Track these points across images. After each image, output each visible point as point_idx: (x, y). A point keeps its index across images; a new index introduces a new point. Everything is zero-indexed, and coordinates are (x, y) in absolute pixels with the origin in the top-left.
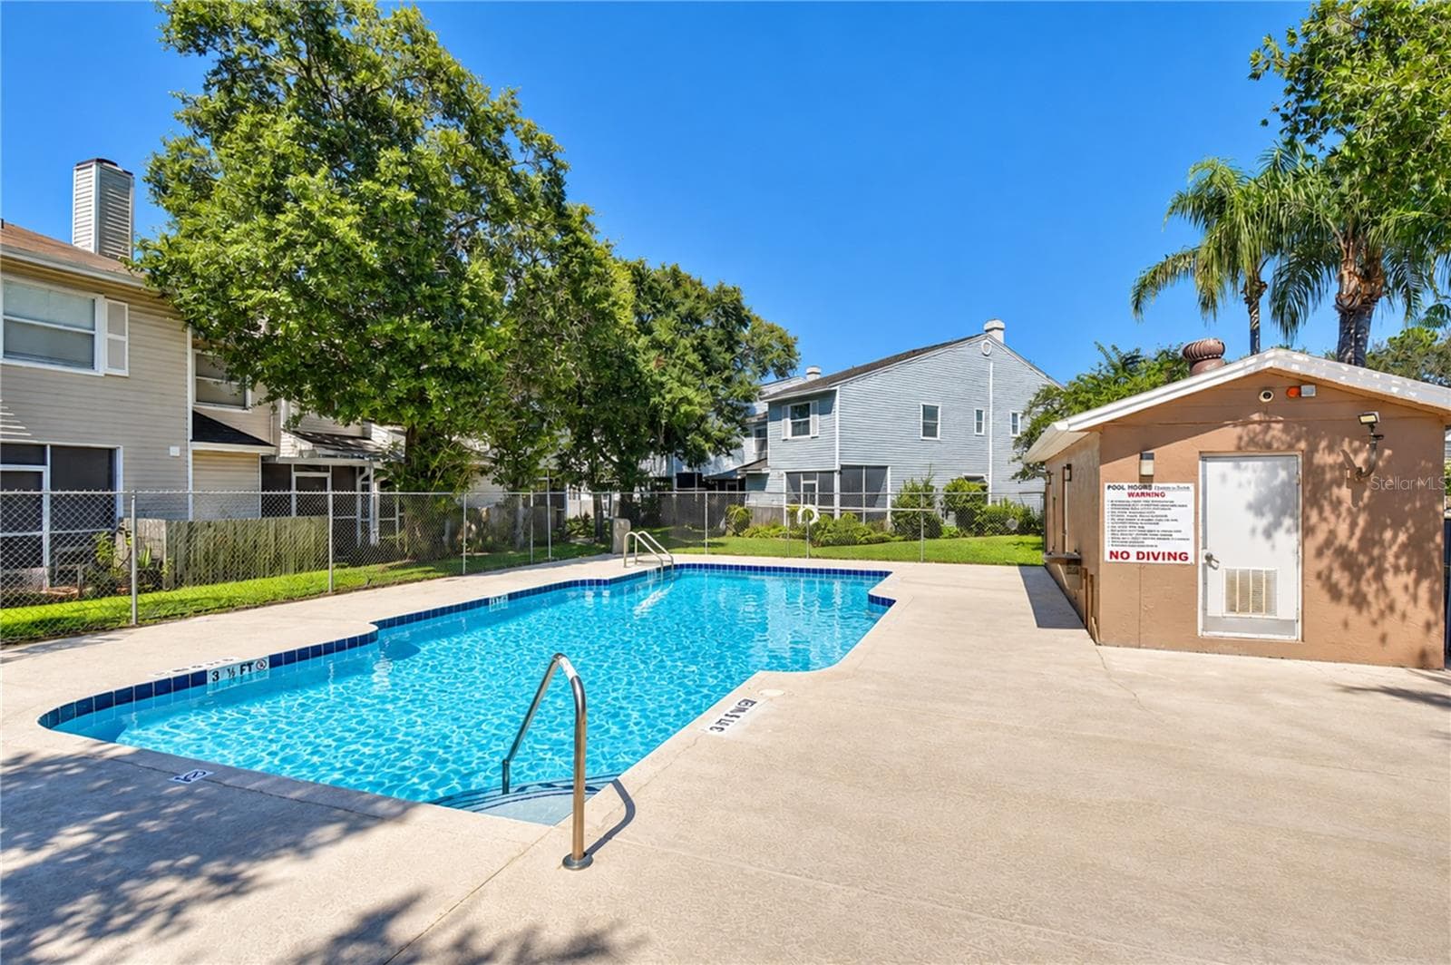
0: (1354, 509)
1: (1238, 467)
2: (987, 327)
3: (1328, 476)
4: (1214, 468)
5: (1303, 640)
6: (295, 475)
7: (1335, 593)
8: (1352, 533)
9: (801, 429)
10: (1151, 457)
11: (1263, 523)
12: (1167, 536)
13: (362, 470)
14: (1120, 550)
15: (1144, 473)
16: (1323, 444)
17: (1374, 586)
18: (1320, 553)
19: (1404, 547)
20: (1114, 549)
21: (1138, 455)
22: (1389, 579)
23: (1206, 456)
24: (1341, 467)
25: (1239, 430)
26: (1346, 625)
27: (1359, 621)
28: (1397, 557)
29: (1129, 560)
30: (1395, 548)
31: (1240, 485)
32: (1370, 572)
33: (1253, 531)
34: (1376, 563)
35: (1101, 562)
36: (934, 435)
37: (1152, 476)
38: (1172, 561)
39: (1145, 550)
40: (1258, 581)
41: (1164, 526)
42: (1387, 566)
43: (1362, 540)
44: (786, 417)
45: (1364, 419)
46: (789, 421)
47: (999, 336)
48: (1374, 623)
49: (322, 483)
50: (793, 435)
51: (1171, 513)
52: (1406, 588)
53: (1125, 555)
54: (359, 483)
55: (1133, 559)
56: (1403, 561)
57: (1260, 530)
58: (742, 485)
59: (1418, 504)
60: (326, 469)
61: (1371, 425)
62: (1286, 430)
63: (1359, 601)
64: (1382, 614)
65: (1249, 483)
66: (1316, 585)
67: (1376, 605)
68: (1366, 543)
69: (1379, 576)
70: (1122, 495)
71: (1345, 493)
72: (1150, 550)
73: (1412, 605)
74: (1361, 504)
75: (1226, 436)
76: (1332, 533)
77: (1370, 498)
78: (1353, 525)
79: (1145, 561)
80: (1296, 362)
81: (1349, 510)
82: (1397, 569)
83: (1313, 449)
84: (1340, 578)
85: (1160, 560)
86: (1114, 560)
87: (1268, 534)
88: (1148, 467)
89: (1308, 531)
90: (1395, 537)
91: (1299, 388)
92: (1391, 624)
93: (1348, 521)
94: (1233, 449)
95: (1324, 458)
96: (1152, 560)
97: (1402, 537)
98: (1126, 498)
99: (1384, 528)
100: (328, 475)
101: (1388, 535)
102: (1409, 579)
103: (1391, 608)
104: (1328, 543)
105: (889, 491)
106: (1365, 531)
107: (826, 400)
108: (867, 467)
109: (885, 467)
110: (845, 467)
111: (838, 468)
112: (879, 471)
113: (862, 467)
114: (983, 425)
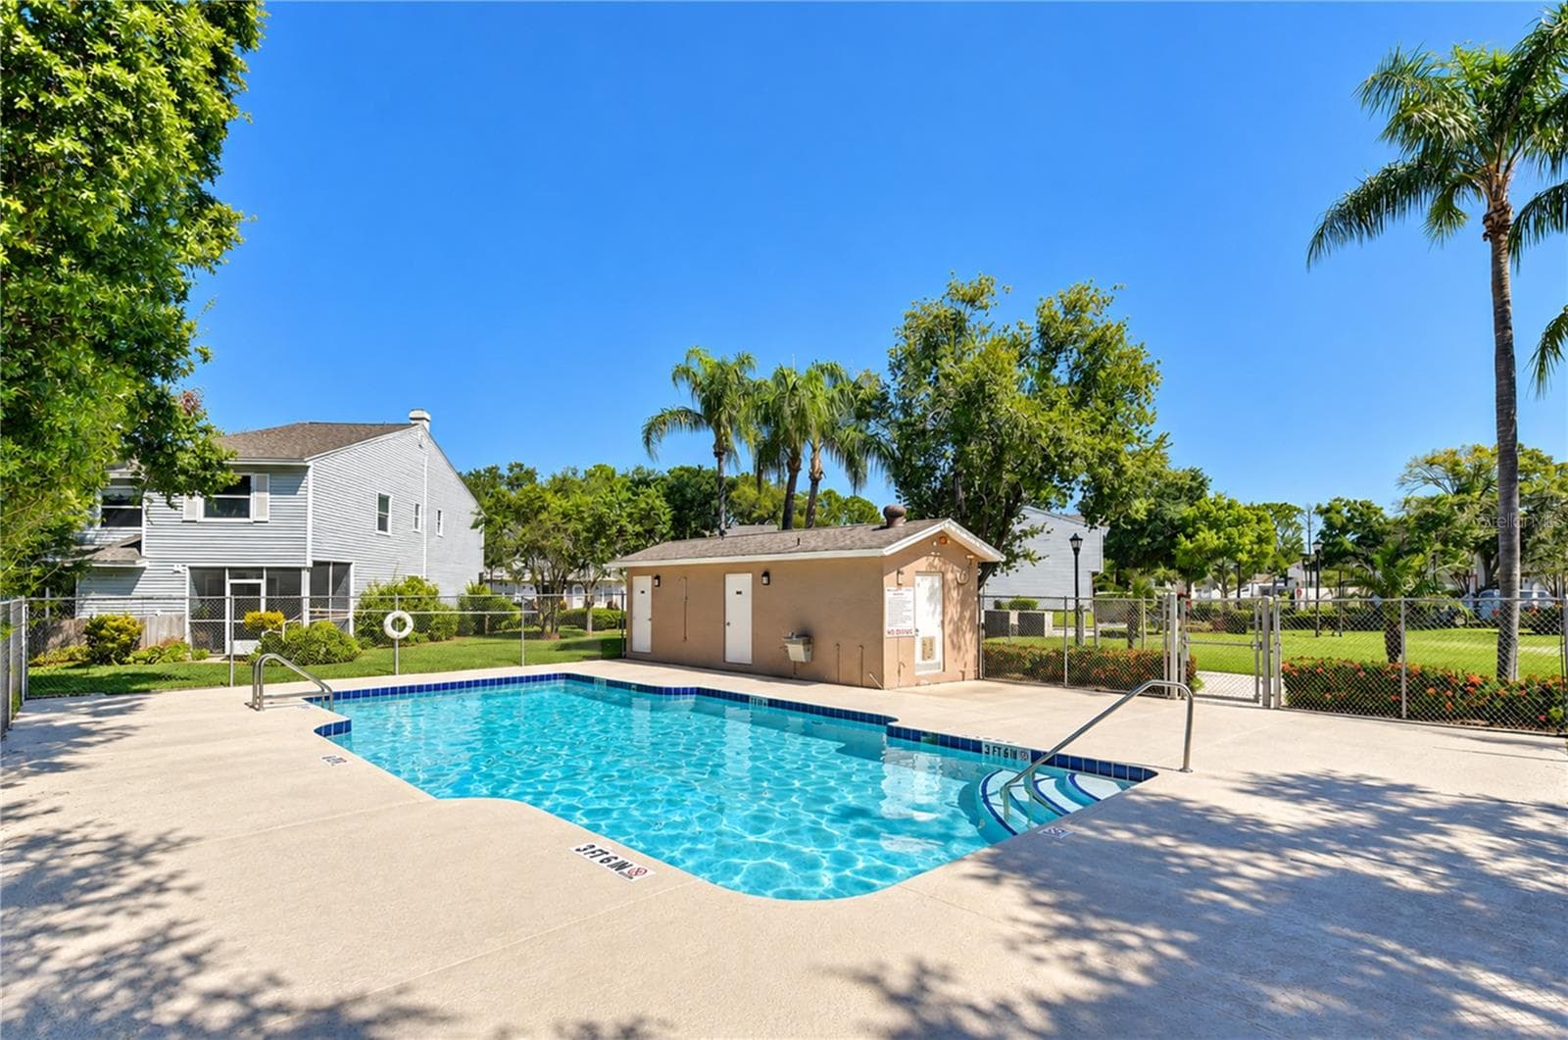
1: (923, 579)
4: (918, 580)
5: (944, 671)
9: (228, 508)
10: (902, 572)
11: (931, 610)
12: (906, 619)
15: (899, 582)
20: (889, 629)
21: (897, 571)
23: (916, 573)
31: (924, 588)
35: (884, 637)
36: (386, 529)
37: (902, 584)
38: (908, 634)
39: (899, 628)
40: (930, 642)
41: (905, 613)
46: (198, 498)
47: (426, 427)
50: (208, 516)
51: (907, 606)
53: (893, 632)
55: (895, 634)
79: (899, 634)
86: (889, 635)
88: (901, 579)
94: (925, 570)
96: (902, 634)
98: (893, 596)
105: (352, 592)
107: (288, 477)
108: (335, 564)
109: (349, 564)
110: (315, 563)
111: (310, 564)
112: (343, 568)
113: (328, 563)
114: (420, 521)
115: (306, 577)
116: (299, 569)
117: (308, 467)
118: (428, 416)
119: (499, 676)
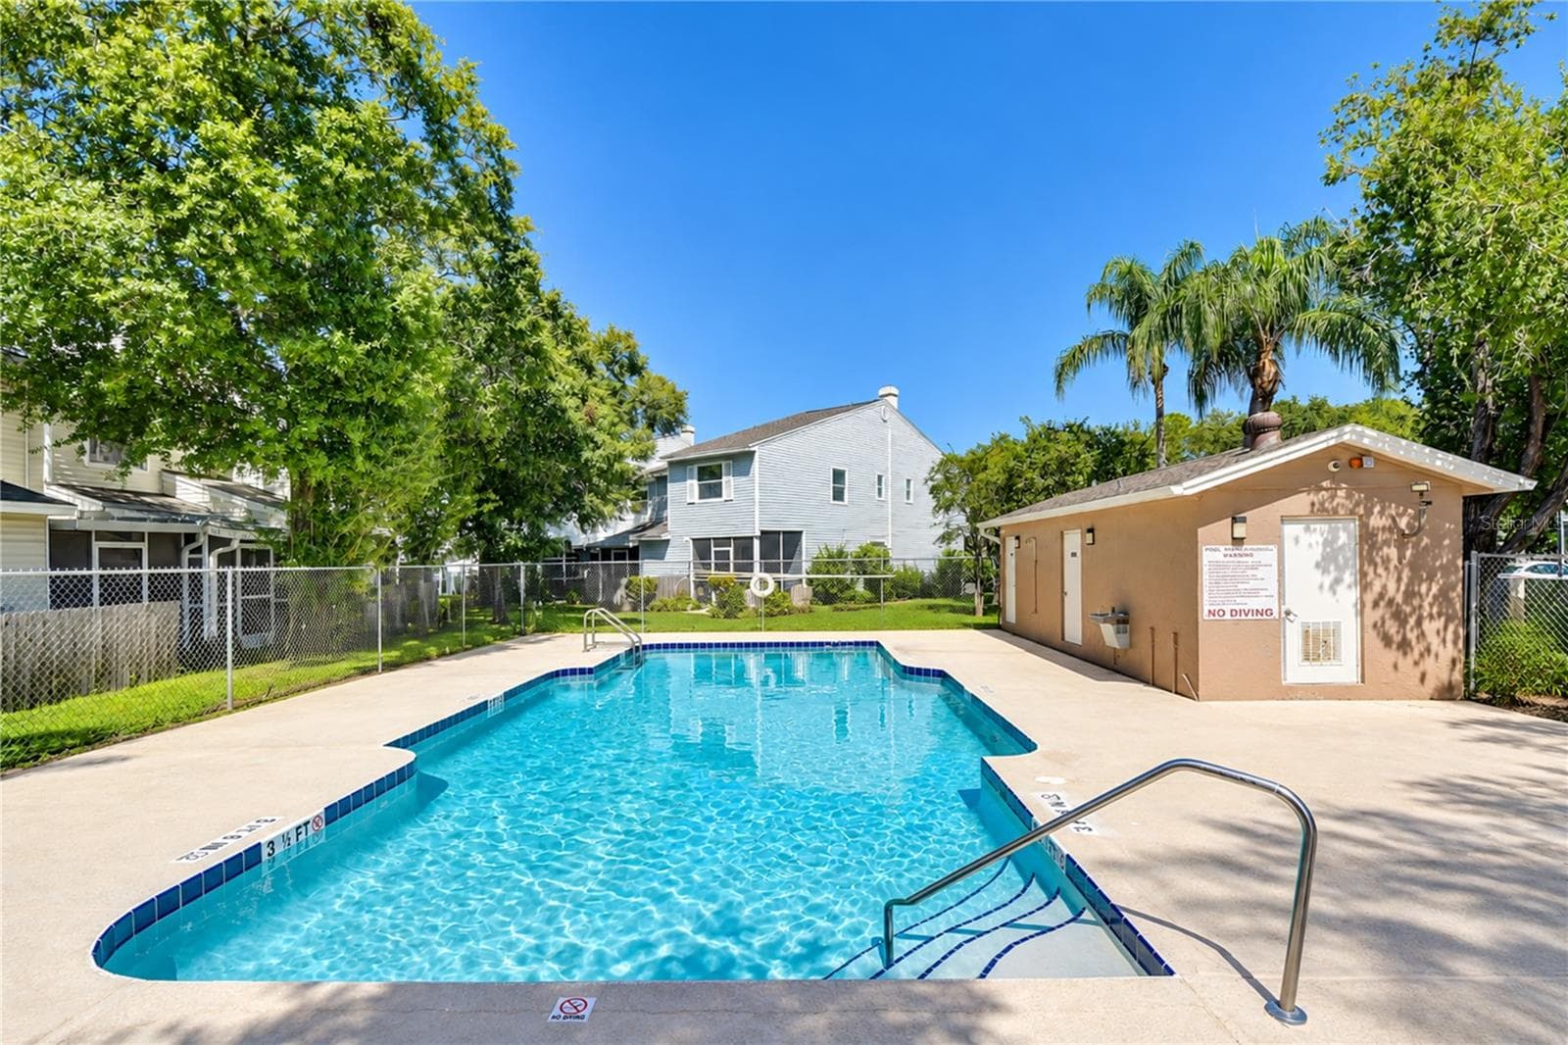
0: (1400, 567)
1: (1307, 529)
2: (882, 392)
3: (1380, 538)
4: (1290, 530)
5: (1363, 682)
6: (96, 546)
7: (1387, 640)
8: (1398, 589)
9: (711, 491)
10: (1244, 520)
11: (1328, 580)
12: (1254, 593)
13: (191, 538)
14: (1217, 608)
15: (1235, 536)
16: (1377, 509)
17: (1416, 632)
18: (1376, 604)
19: (1435, 597)
20: (1212, 608)
21: (1230, 519)
22: (1426, 625)
23: (1283, 520)
24: (1390, 530)
25: (1312, 497)
26: (1395, 667)
27: (1406, 663)
28: (1431, 605)
29: (1225, 617)
30: (1430, 599)
31: (1310, 545)
32: (1412, 621)
33: (1321, 587)
34: (1417, 612)
35: (1200, 620)
36: (842, 499)
37: (1243, 539)
38: (1259, 617)
39: (1237, 608)
40: (1326, 631)
41: (1253, 584)
42: (1425, 614)
43: (1406, 593)
44: (692, 478)
45: (1415, 488)
46: (695, 483)
47: (893, 401)
48: (1416, 663)
49: (135, 557)
50: (701, 497)
51: (1259, 573)
52: (1438, 632)
53: (1221, 613)
54: (186, 556)
55: (1228, 616)
56: (1435, 610)
57: (1327, 585)
58: (634, 553)
59: (1445, 560)
60: (140, 537)
61: (1421, 493)
62: (1349, 496)
63: (1404, 646)
64: (1422, 655)
65: (1317, 543)
66: (1371, 634)
67: (1418, 649)
68: (1409, 595)
69: (1419, 623)
70: (1219, 556)
71: (1392, 552)
72: (1242, 607)
73: (1442, 646)
74: (1404, 562)
75: (1300, 502)
76: (1384, 587)
77: (1412, 555)
78: (1399, 580)
79: (1238, 617)
80: (1368, 437)
81: (1396, 567)
82: (1431, 616)
83: (1369, 512)
84: (1392, 627)
85: (1250, 617)
86: (1212, 617)
87: (1333, 588)
88: (1240, 530)
89: (1365, 587)
90: (1429, 590)
91: (1361, 460)
92: (1429, 664)
93: (1396, 576)
94: (1307, 513)
95: (1376, 521)
96: (1243, 617)
97: (1435, 589)
98: (1222, 558)
99: (1421, 581)
100: (144, 546)
101: (1424, 588)
102: (1440, 623)
103: (1428, 650)
104: (1381, 596)
105: (804, 558)
106: (1408, 586)
107: (741, 461)
108: (784, 532)
109: (801, 532)
110: (763, 532)
111: (758, 534)
112: (793, 538)
113: (779, 532)
114: (883, 491)
115: (756, 543)
116: (752, 538)
117: (754, 452)
118: (894, 391)
119: (813, 640)
